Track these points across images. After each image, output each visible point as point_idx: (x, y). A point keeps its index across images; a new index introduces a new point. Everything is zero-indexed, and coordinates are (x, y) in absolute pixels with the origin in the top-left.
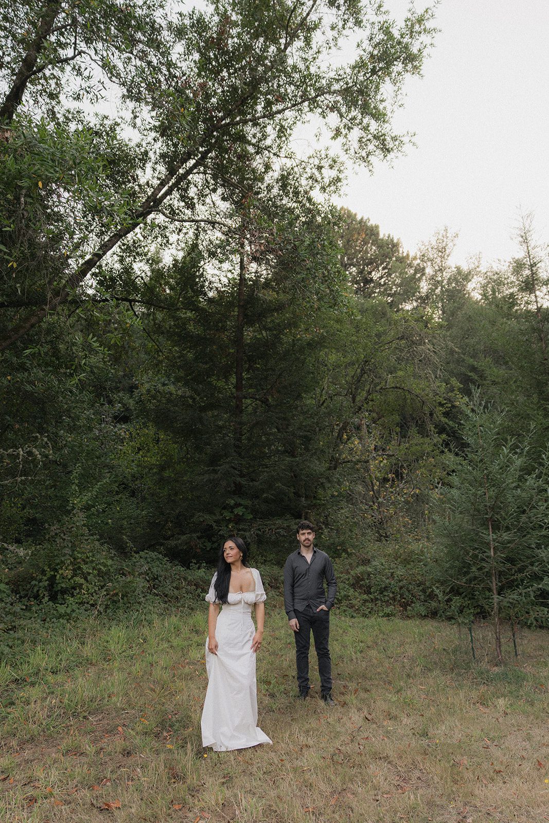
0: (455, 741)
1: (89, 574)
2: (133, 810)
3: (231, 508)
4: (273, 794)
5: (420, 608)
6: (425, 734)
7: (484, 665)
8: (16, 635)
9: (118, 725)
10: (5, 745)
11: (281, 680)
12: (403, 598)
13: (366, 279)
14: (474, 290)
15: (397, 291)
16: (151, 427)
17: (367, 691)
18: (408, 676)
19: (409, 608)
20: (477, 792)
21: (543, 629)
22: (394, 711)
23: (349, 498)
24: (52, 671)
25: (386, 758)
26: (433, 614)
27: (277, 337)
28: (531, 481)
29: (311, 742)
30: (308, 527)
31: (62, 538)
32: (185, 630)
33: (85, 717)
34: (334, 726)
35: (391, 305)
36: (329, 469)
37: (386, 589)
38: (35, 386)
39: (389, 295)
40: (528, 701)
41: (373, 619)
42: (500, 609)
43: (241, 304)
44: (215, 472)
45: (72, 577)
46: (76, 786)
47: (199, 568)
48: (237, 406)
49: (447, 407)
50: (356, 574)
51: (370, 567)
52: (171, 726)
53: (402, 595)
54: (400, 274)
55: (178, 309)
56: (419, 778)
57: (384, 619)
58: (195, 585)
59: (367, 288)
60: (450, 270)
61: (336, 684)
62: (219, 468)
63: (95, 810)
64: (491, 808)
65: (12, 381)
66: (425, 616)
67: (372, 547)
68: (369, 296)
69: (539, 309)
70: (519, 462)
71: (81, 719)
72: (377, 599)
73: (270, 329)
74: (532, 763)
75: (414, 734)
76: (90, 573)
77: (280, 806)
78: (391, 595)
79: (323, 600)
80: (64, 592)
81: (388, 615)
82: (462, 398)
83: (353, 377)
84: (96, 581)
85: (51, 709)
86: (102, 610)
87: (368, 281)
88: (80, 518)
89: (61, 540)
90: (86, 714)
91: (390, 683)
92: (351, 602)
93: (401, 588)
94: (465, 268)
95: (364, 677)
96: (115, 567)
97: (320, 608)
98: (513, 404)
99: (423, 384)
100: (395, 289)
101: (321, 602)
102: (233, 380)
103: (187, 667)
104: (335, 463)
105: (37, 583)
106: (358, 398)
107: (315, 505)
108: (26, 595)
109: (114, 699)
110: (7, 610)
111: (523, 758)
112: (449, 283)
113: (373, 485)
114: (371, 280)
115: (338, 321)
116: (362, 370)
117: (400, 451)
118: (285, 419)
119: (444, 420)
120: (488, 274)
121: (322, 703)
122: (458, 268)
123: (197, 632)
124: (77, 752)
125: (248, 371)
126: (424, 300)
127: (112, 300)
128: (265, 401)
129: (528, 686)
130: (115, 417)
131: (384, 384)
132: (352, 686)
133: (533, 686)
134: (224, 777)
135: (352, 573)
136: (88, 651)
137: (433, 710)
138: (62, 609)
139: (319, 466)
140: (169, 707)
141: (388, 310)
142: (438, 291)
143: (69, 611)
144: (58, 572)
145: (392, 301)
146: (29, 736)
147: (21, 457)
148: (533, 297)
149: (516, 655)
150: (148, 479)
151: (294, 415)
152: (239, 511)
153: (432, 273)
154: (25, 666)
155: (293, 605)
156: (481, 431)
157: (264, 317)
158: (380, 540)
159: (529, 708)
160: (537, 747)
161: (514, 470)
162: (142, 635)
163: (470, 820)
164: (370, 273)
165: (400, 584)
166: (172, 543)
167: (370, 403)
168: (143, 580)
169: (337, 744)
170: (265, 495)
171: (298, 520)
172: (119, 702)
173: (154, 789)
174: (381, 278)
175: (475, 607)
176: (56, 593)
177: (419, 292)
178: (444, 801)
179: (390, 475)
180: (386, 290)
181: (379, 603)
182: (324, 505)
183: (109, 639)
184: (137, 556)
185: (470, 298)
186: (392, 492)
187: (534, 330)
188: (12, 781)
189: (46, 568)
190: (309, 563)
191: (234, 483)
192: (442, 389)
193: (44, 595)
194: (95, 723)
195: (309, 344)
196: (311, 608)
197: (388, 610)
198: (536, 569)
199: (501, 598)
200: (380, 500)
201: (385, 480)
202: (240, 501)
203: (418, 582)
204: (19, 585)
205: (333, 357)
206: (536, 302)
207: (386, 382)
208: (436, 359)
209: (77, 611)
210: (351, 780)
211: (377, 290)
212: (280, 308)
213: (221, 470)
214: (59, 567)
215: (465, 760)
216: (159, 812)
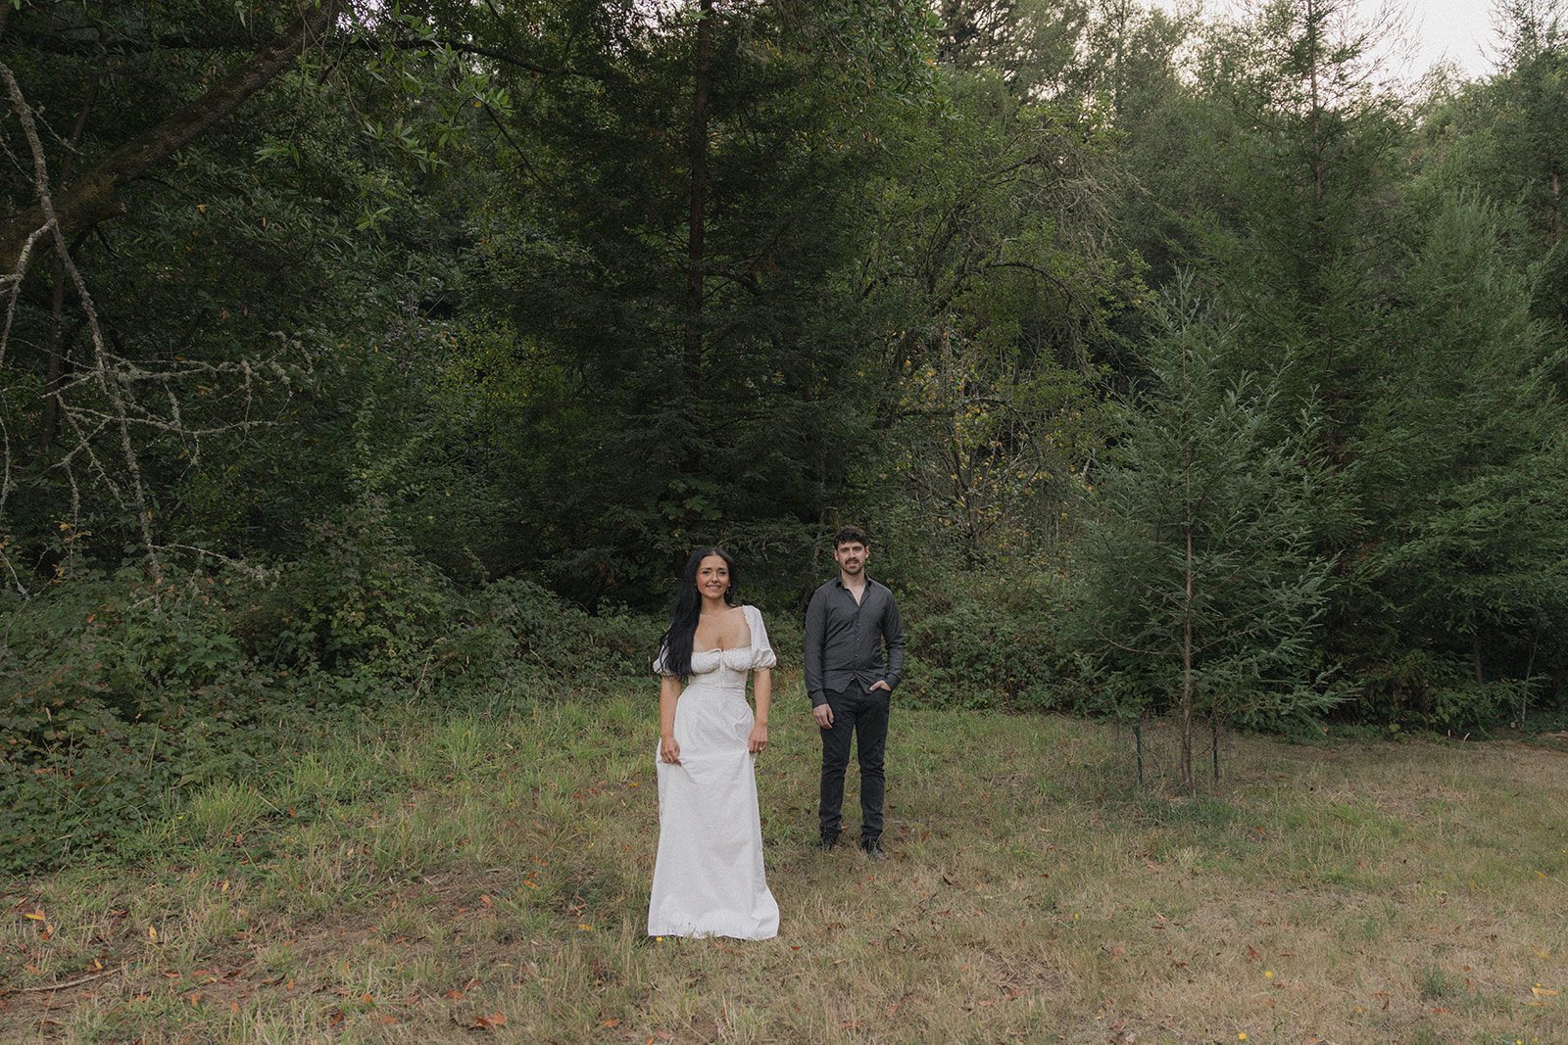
0: (1104, 918)
1: (398, 619)
2: (530, 1029)
3: (679, 500)
4: (783, 1000)
5: (1042, 693)
6: (1052, 906)
7: (1158, 794)
8: (261, 732)
9: (483, 892)
10: (267, 926)
11: (785, 817)
12: (1012, 676)
13: (963, 26)
14: (1185, 65)
15: (1025, 57)
16: (505, 328)
17: (943, 835)
18: (1021, 811)
19: (1021, 693)
20: (1142, 996)
21: (1266, 734)
22: (995, 871)
23: (913, 485)
24: (340, 798)
25: (982, 944)
26: (1066, 706)
27: (778, 145)
28: (1273, 458)
29: (846, 920)
30: (854, 537)
31: (339, 547)
32: (594, 729)
33: (414, 879)
34: (886, 894)
35: (1014, 86)
36: (875, 426)
37: (978, 657)
38: (263, 228)
39: (1010, 66)
40: (1235, 854)
41: (953, 712)
42: (1195, 695)
43: (704, 68)
44: (647, 424)
45: (364, 625)
46: (418, 992)
47: (614, 615)
48: (692, 291)
49: (1116, 309)
50: (924, 630)
51: (951, 618)
52: (582, 894)
53: (1009, 670)
54: (1035, 20)
55: (566, 73)
56: (1040, 976)
57: (976, 712)
58: (608, 645)
59: (964, 47)
60: (1139, 18)
61: (889, 823)
62: (656, 416)
63: (459, 1030)
64: (1166, 1020)
65: (208, 216)
66: (1051, 708)
67: (954, 582)
68: (967, 65)
69: (1317, 113)
70: (1255, 422)
71: (409, 882)
72: (961, 677)
73: (764, 129)
74: (1238, 951)
75: (1030, 906)
76: (401, 618)
77: (799, 1018)
78: (989, 670)
79: (881, 672)
80: (348, 653)
82: (1147, 291)
83: (931, 239)
84: (413, 633)
85: (348, 865)
86: (427, 687)
87: (965, 31)
88: (376, 509)
89: (340, 552)
90: (418, 873)
91: (986, 823)
92: (912, 681)
93: (1008, 657)
94: (1170, 14)
95: (940, 813)
96: (449, 607)
97: (877, 684)
98: (1249, 306)
99: (1072, 259)
100: (1022, 53)
101: (878, 675)
102: (684, 233)
103: (603, 793)
104: (888, 415)
105: (293, 635)
106: (939, 284)
107: (845, 497)
108: (270, 659)
109: (469, 848)
110: (236, 684)
111: (1223, 943)
112: (1135, 47)
113: (958, 462)
114: (973, 29)
115: (908, 117)
116: (952, 224)
117: (1017, 394)
118: (790, 321)
119: (1108, 334)
120: (1217, 30)
121: (863, 856)
122: (1157, 15)
123: (617, 732)
124: (408, 935)
125: (714, 215)
126: (1080, 80)
127: (443, 47)
128: (748, 283)
129: (1234, 829)
130: (424, 305)
131: (993, 254)
132: (916, 827)
133: (1244, 829)
134: (691, 976)
135: (916, 627)
136: (407, 763)
137: (1064, 867)
138: (347, 686)
139: (855, 419)
140: (577, 862)
141: (1005, 97)
142: (1111, 62)
143: (361, 689)
144: (334, 615)
145: (1014, 79)
146: (311, 910)
147: (248, 378)
148: (1306, 86)
149: (1217, 775)
150: (500, 437)
151: (810, 314)
152: (695, 504)
153: (1101, 22)
154: (286, 790)
155: (823, 681)
156: (1188, 358)
157: (753, 100)
158: (970, 568)
159: (1237, 865)
160: (1248, 927)
161: (1245, 437)
162: (511, 735)
163: (1131, 1038)
164: (971, 14)
165: (1008, 649)
166: (558, 564)
167: (966, 294)
168: (507, 633)
169: (894, 921)
170: (748, 474)
171: (811, 525)
172: (479, 852)
173: (565, 995)
174: (993, 26)
175: (1143, 694)
176: (333, 655)
177: (1072, 62)
178: (1085, 1010)
179: (992, 443)
180: (1002, 53)
181: (966, 682)
182: (862, 496)
183: (446, 742)
184: (491, 586)
185: (1173, 83)
186: (995, 477)
187: (1303, 155)
188: (291, 985)
189: (309, 607)
190: (858, 602)
191: (686, 448)
192: (1110, 272)
193: (308, 658)
194: (436, 889)
195: (846, 164)
196: (859, 685)
197: (981, 697)
198: (1267, 623)
199: (1201, 674)
200: (970, 490)
201: (984, 452)
202: (694, 483)
203: (1040, 646)
204: (254, 639)
205: (893, 193)
206: (1315, 97)
207: (999, 252)
208: (1102, 209)
209: (378, 689)
210: (922, 979)
211: (984, 54)
212: (786, 81)
213: (661, 422)
214: (336, 604)
215: (1122, 947)
216: (579, 1031)
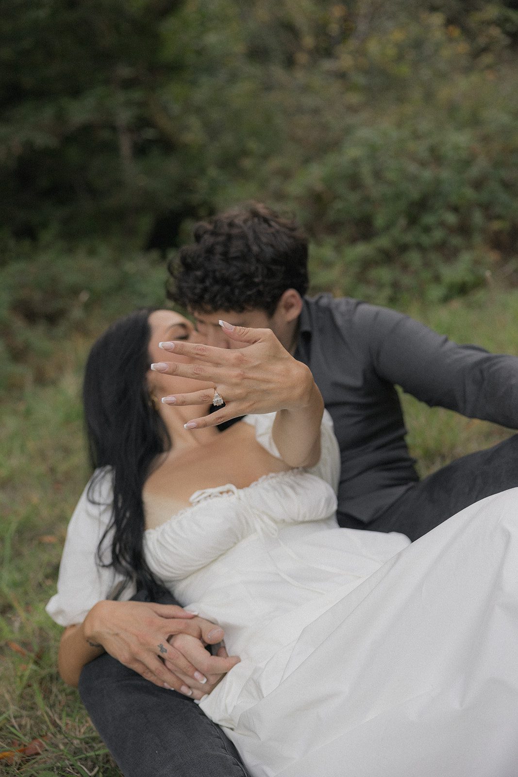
37: (424, 203)
57: (457, 304)
72: (404, 248)
78: (451, 218)
81: (462, 290)
93: (478, 185)
181: (415, 258)
197: (455, 273)
